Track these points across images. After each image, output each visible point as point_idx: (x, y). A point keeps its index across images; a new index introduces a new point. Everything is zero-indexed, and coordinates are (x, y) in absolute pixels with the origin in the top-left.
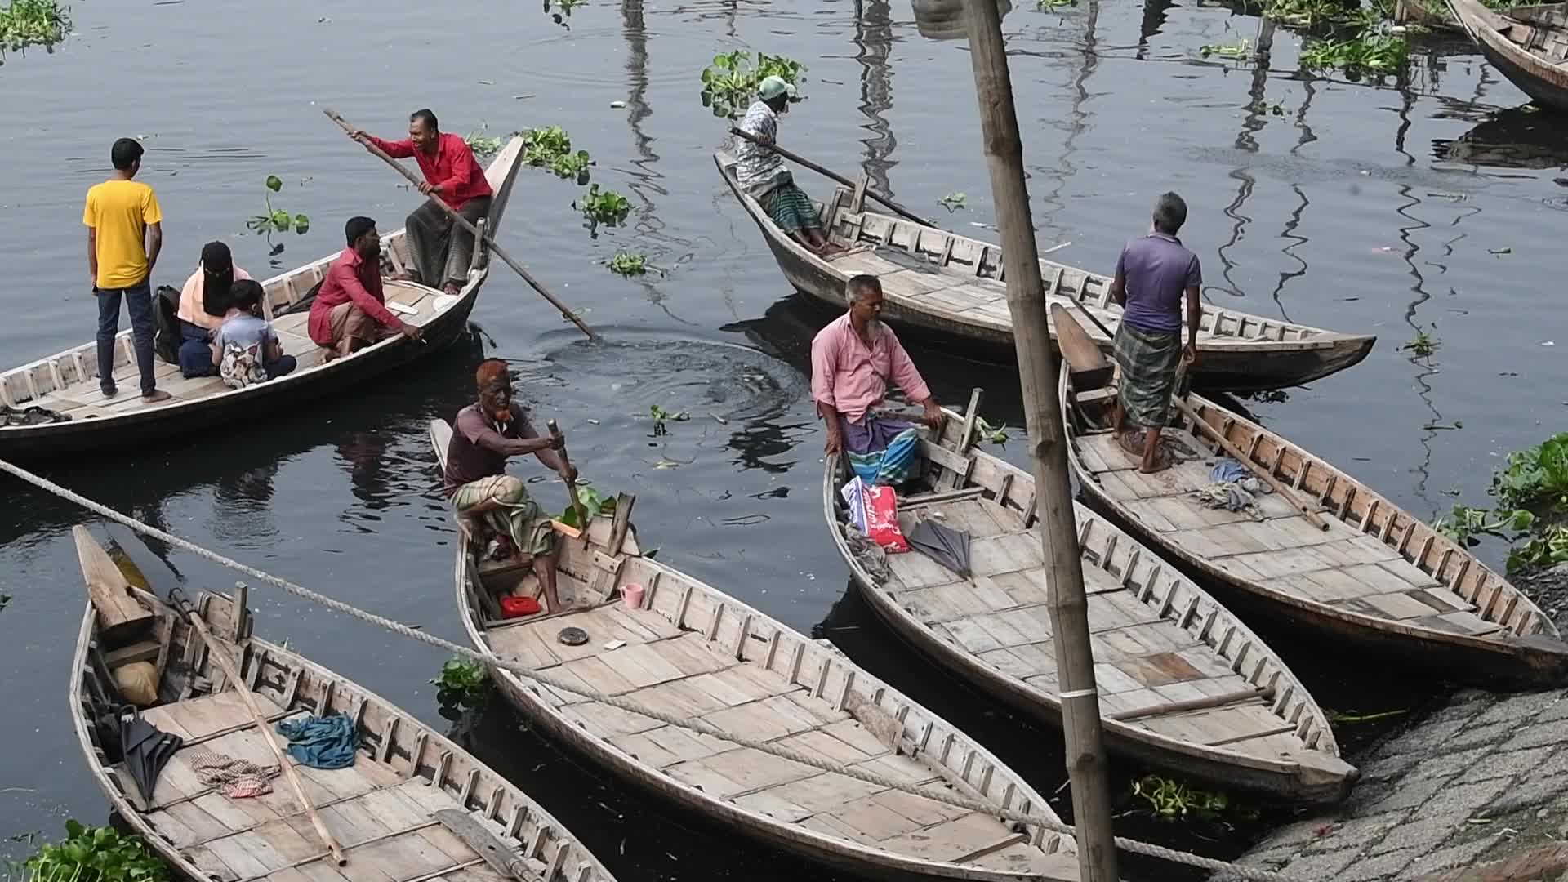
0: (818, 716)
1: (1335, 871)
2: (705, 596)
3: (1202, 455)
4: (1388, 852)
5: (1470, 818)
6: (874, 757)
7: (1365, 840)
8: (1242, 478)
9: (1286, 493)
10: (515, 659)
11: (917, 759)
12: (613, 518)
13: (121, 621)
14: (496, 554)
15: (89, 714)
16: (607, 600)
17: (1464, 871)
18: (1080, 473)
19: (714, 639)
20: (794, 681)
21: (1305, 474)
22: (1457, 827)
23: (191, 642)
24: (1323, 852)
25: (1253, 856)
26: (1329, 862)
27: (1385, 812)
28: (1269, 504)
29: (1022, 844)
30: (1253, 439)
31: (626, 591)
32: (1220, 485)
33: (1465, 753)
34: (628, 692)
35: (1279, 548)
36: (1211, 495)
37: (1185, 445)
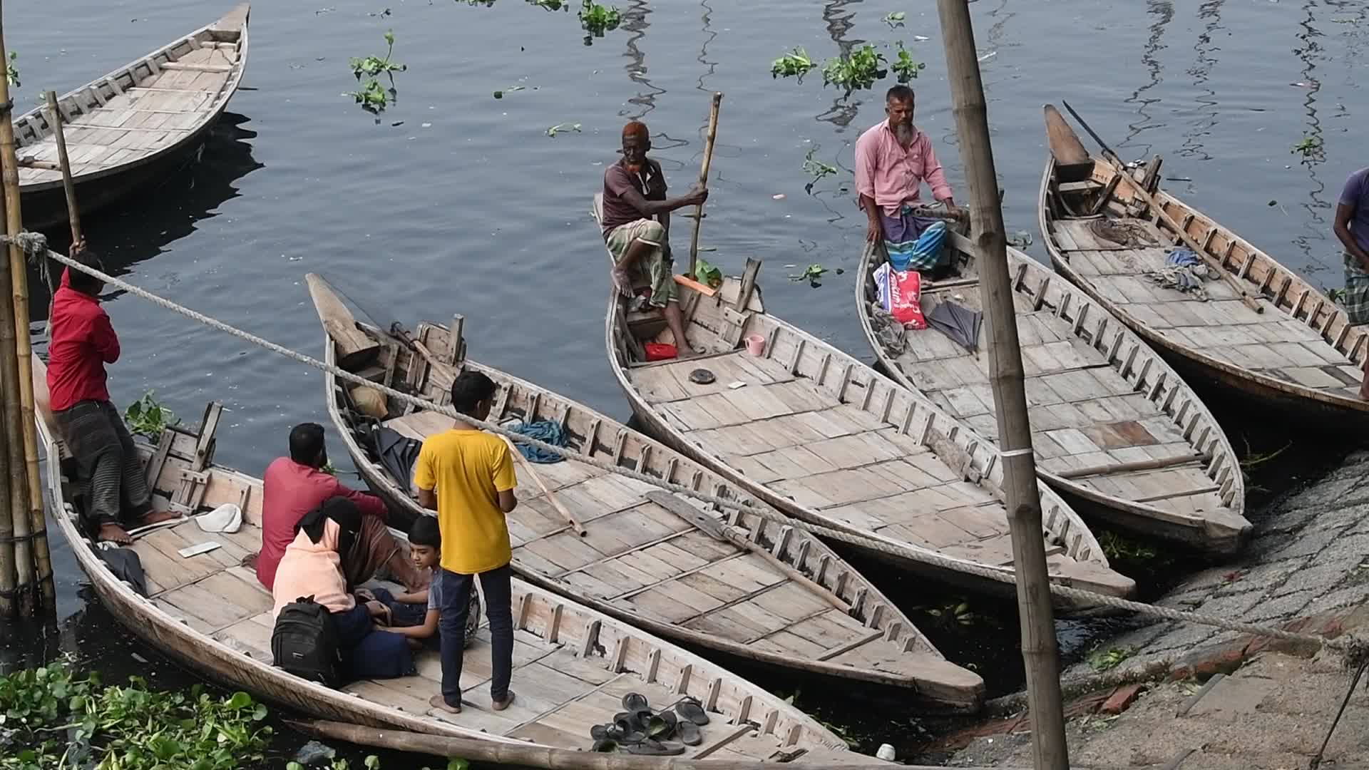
0: (902, 449)
1: (1243, 610)
2: (815, 347)
3: (1162, 244)
4: (1289, 594)
5: (1361, 563)
6: (945, 483)
7: (1269, 583)
8: (1193, 264)
9: (1231, 281)
10: (652, 393)
11: (981, 485)
12: (742, 280)
13: (356, 350)
14: (643, 307)
15: (349, 425)
16: (735, 348)
17: (1356, 609)
18: (1050, 249)
19: (821, 384)
20: (885, 421)
21: (1250, 265)
22: (1350, 572)
23: (413, 366)
24: (1233, 594)
25: (1171, 598)
26: (1237, 602)
27: (1287, 559)
28: (1215, 288)
29: (1059, 555)
30: (1208, 233)
31: (750, 342)
32: (1172, 268)
33: (1357, 507)
34: (745, 423)
35: (1217, 324)
36: (1163, 276)
37: (1149, 234)
